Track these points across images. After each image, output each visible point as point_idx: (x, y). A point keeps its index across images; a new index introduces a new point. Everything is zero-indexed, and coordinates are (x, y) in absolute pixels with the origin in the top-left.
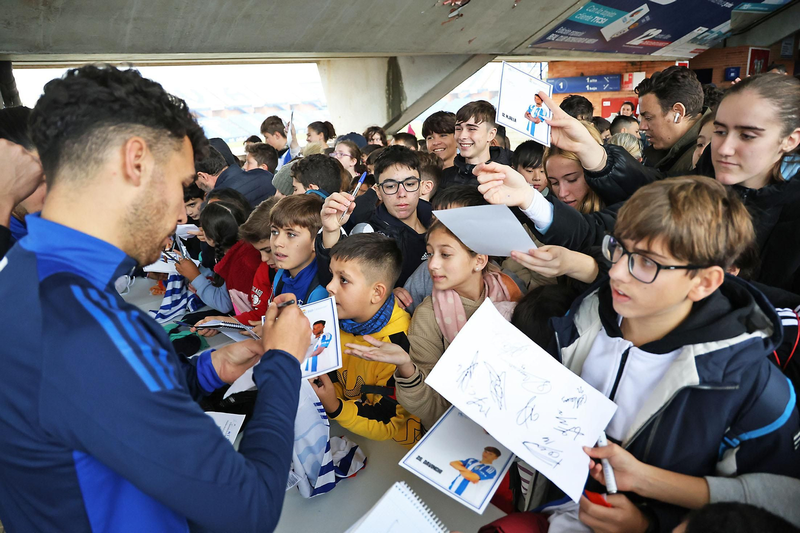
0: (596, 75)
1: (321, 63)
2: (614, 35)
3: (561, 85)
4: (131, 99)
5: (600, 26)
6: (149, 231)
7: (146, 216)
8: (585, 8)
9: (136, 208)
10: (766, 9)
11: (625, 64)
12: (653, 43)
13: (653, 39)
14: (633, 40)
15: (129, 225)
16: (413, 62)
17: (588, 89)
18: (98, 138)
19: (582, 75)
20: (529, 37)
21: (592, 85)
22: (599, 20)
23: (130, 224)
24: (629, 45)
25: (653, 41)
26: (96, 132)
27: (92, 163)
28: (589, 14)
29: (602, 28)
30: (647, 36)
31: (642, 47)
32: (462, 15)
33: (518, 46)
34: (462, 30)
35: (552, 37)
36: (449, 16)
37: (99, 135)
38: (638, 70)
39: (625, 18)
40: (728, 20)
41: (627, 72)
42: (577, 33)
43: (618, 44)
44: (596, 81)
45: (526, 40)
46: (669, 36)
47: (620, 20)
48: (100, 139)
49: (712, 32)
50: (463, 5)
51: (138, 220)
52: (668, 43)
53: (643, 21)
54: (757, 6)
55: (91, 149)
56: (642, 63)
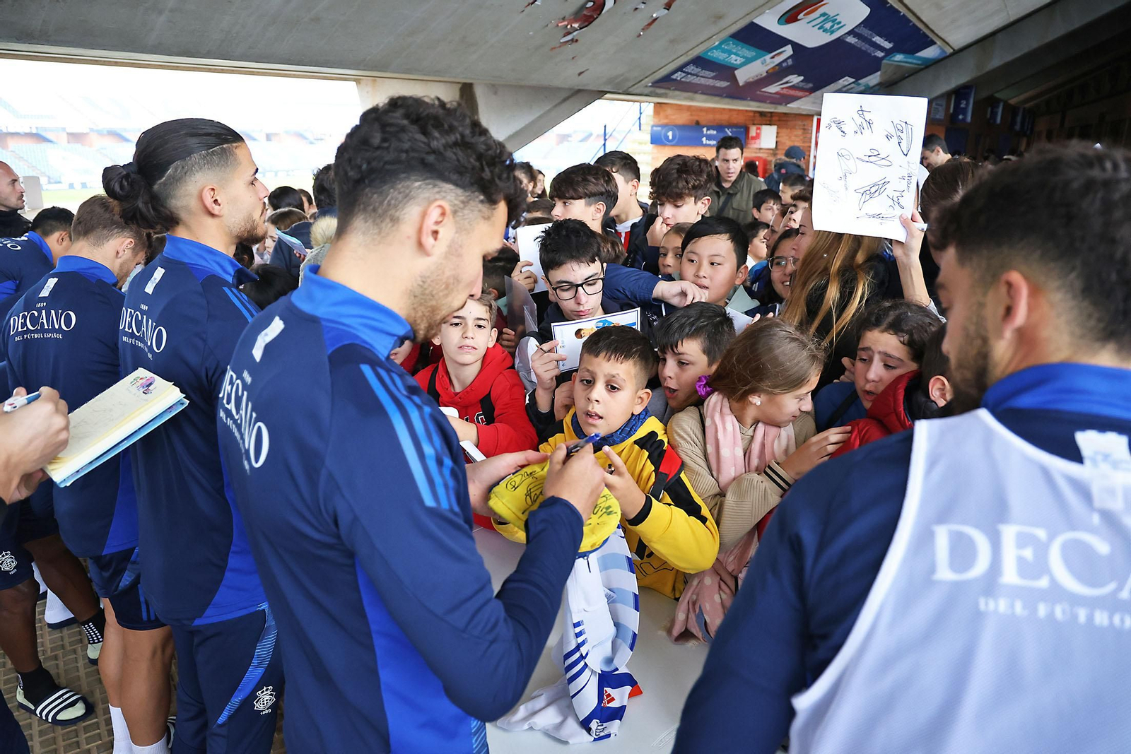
0: (715, 124)
1: (361, 82)
2: (749, 78)
3: (670, 134)
4: (449, 154)
5: (735, 66)
6: (431, 307)
7: (432, 291)
8: (721, 44)
9: (424, 280)
10: (919, 62)
11: (752, 114)
12: (792, 92)
13: (793, 87)
14: (770, 87)
15: (413, 298)
16: (496, 93)
17: (704, 142)
18: (400, 193)
19: (698, 123)
20: (650, 73)
21: (709, 137)
22: (734, 60)
23: (415, 296)
24: (766, 92)
25: (793, 90)
26: (400, 186)
27: (388, 220)
28: (724, 51)
29: (737, 69)
30: (787, 83)
31: (778, 96)
32: (577, 41)
33: (636, 84)
34: (573, 58)
35: (678, 76)
36: (561, 41)
37: (402, 190)
38: (768, 123)
39: (765, 60)
40: (878, 71)
41: (754, 124)
42: (707, 73)
43: (752, 90)
44: (715, 132)
45: (646, 78)
46: (810, 85)
47: (759, 62)
48: (402, 195)
49: (859, 84)
50: (581, 29)
51: (423, 294)
52: (808, 93)
53: (784, 65)
54: (910, 58)
55: (389, 204)
56: (773, 114)
